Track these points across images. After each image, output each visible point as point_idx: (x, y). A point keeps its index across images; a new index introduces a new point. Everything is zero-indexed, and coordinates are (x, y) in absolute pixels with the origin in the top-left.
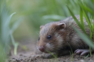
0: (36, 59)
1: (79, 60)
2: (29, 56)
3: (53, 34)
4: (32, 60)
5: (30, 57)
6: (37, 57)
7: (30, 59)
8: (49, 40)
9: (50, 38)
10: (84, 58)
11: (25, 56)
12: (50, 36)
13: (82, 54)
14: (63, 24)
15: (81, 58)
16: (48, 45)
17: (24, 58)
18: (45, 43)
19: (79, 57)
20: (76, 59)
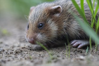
0: (22, 51)
1: (76, 54)
2: (12, 45)
3: (45, 21)
4: (17, 53)
5: (13, 47)
6: (22, 48)
7: (13, 50)
8: (41, 29)
9: (41, 26)
10: (81, 52)
11: (6, 45)
12: (41, 24)
13: (79, 47)
14: (59, 8)
15: (78, 51)
16: (39, 36)
17: (6, 48)
18: (35, 34)
19: (76, 50)
20: (72, 53)
